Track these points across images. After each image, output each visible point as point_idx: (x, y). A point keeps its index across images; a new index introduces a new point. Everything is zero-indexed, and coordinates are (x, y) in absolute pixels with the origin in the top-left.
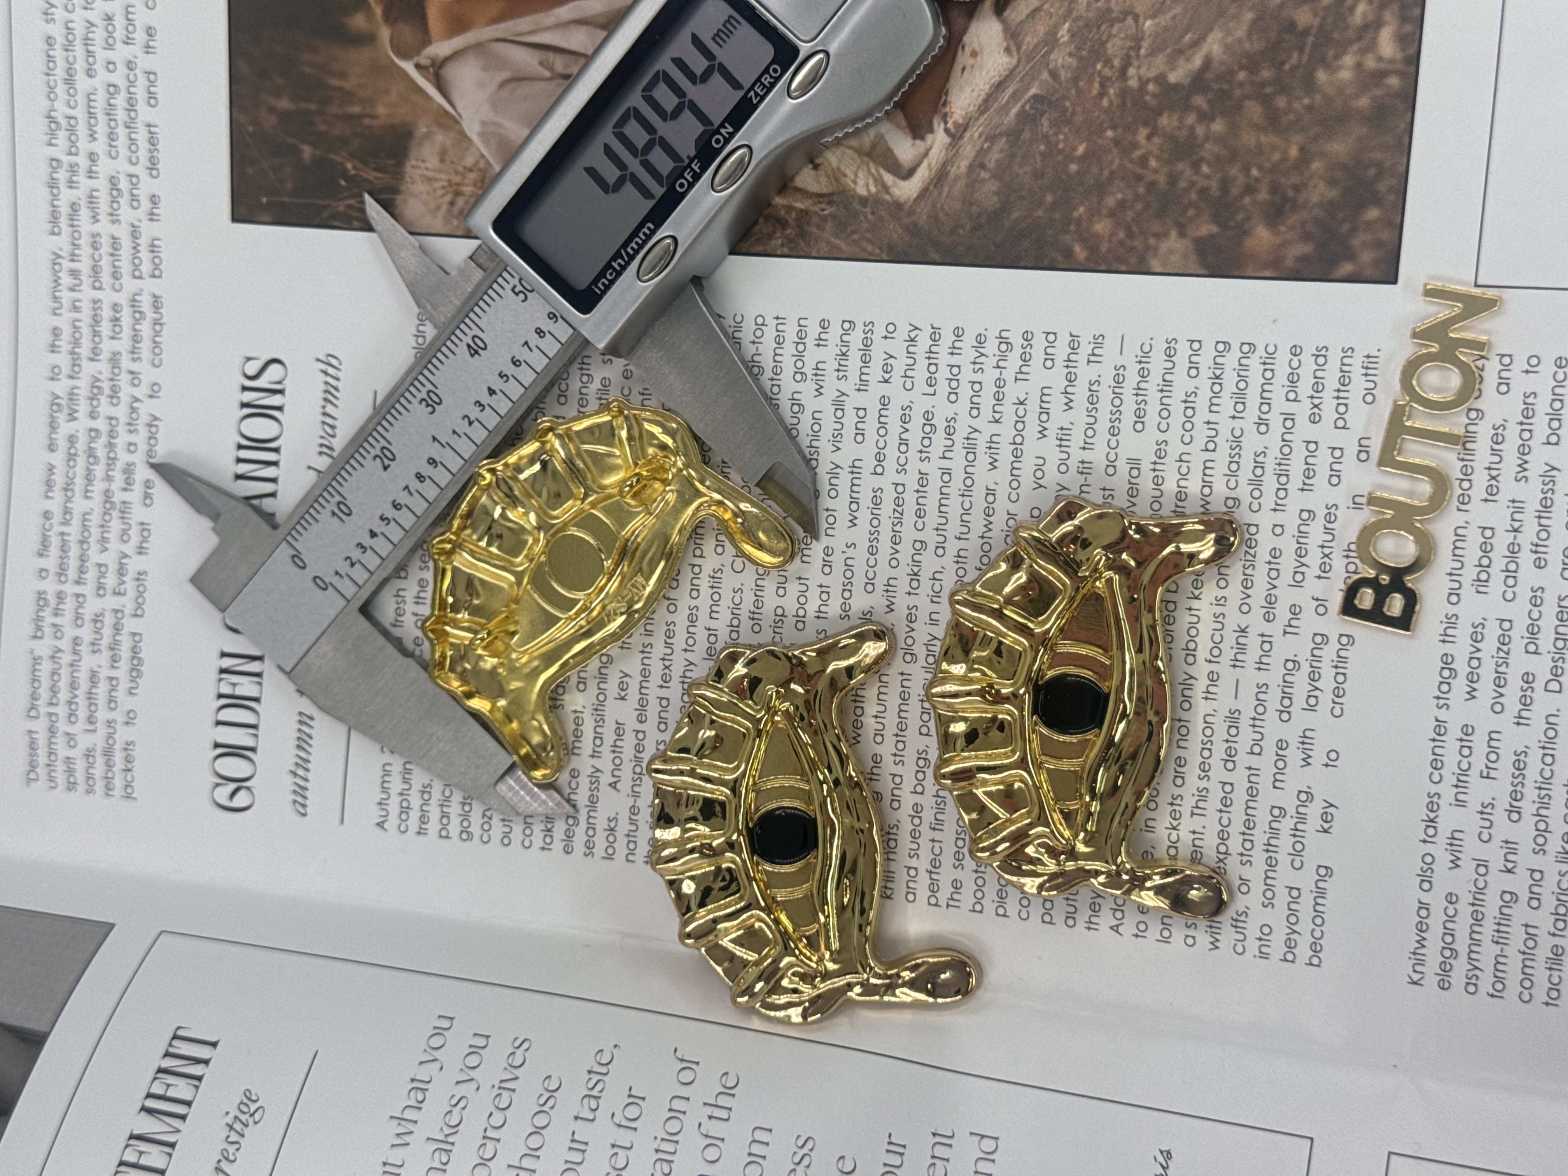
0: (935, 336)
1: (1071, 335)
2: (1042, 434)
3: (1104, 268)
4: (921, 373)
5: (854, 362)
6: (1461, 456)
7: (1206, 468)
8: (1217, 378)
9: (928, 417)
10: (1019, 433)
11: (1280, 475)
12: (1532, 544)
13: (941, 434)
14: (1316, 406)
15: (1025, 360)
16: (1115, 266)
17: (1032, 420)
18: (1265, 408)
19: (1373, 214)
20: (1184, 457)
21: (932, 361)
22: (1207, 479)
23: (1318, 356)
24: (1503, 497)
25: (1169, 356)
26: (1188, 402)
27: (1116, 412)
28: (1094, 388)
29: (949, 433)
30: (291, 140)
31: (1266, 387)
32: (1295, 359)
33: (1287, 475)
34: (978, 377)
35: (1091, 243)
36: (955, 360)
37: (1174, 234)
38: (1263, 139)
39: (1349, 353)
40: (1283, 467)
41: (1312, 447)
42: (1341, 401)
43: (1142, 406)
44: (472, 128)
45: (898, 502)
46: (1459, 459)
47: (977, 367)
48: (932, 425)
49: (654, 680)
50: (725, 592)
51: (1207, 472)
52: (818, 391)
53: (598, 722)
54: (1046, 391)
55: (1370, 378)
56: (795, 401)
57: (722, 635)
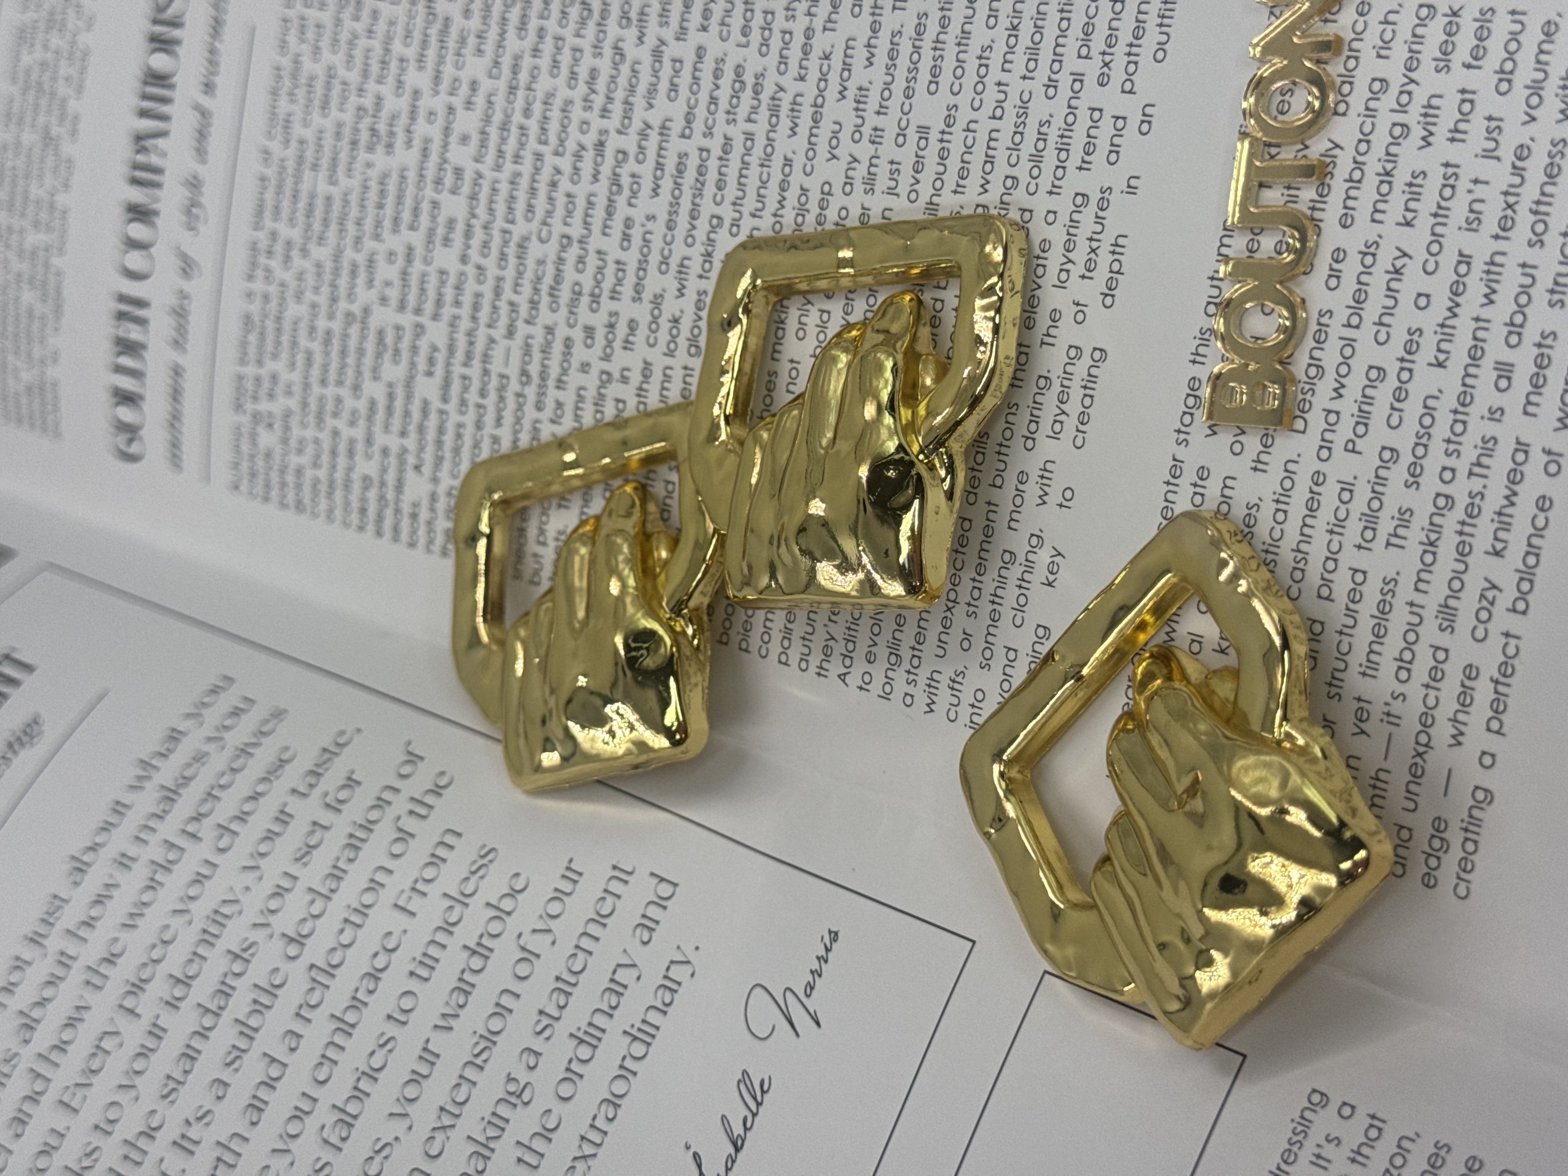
2: (842, 94)
4: (737, 20)
7: (991, 139)
8: (1014, 28)
9: (739, 70)
10: (822, 93)
11: (1061, 150)
13: (749, 91)
14: (1106, 65)
17: (834, 79)
18: (1056, 67)
20: (972, 126)
21: (748, 6)
22: (990, 152)
26: (983, 59)
27: (914, 68)
28: (896, 40)
29: (757, 92)
31: (1061, 41)
33: (1067, 150)
34: (789, 26)
40: (1064, 140)
41: (1096, 115)
42: (1132, 58)
43: (938, 62)
45: (701, 170)
47: (790, 13)
48: (742, 82)
49: (460, 355)
50: (530, 263)
51: (992, 144)
52: (640, 39)
53: (409, 397)
54: (851, 43)
55: (1164, 29)
56: (618, 50)
57: (524, 310)
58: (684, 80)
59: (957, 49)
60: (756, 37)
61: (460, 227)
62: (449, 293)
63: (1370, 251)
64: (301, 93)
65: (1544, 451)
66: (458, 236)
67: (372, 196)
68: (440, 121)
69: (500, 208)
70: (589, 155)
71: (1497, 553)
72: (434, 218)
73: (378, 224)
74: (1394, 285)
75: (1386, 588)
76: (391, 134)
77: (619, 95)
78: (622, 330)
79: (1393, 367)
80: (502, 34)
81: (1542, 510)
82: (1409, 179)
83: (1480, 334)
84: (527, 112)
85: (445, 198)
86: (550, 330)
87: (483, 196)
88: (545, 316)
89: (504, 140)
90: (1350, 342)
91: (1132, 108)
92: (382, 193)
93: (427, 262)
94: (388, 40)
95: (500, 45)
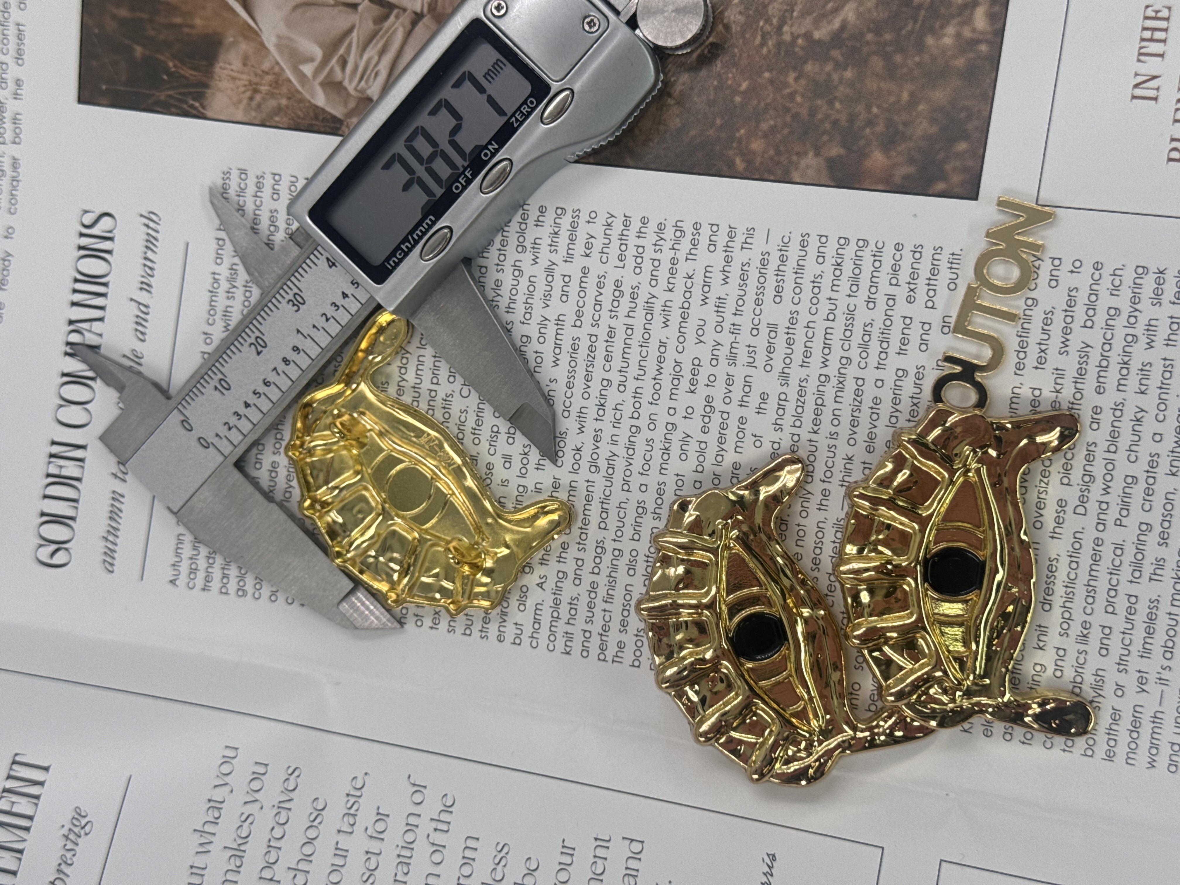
0: (626, 223)
1: (730, 227)
2: (704, 301)
3: (757, 177)
4: (614, 250)
5: (563, 240)
6: (1019, 334)
7: (827, 333)
8: (839, 265)
9: (618, 284)
10: (687, 300)
11: (883, 341)
12: (1069, 402)
13: (627, 297)
14: (912, 290)
15: (694, 245)
16: (766, 176)
17: (697, 291)
18: (873, 290)
19: (962, 146)
20: (811, 325)
21: (623, 242)
22: (827, 342)
23: (915, 252)
24: (1049, 366)
25: (803, 247)
26: (816, 283)
27: (762, 286)
28: (745, 268)
29: (633, 298)
30: (127, 42)
31: (875, 274)
32: (898, 253)
33: (888, 342)
34: (657, 256)
35: (748, 157)
36: (640, 242)
37: (811, 154)
38: (882, 85)
39: (939, 251)
40: (884, 336)
41: (908, 321)
42: (931, 287)
43: (781, 284)
44: (270, 40)
45: (592, 349)
46: (1017, 336)
47: (657, 248)
48: (621, 291)
50: (454, 412)
51: (828, 336)
52: (534, 260)
54: (709, 269)
55: (953, 271)
56: (517, 267)
58: (573, 289)
60: (630, 262)
63: (1118, 408)
69: (426, 374)
74: (1136, 428)
75: (1152, 605)
77: (520, 298)
79: (1142, 477)
82: (1141, 367)
87: (411, 366)
90: (1111, 461)
91: (934, 318)
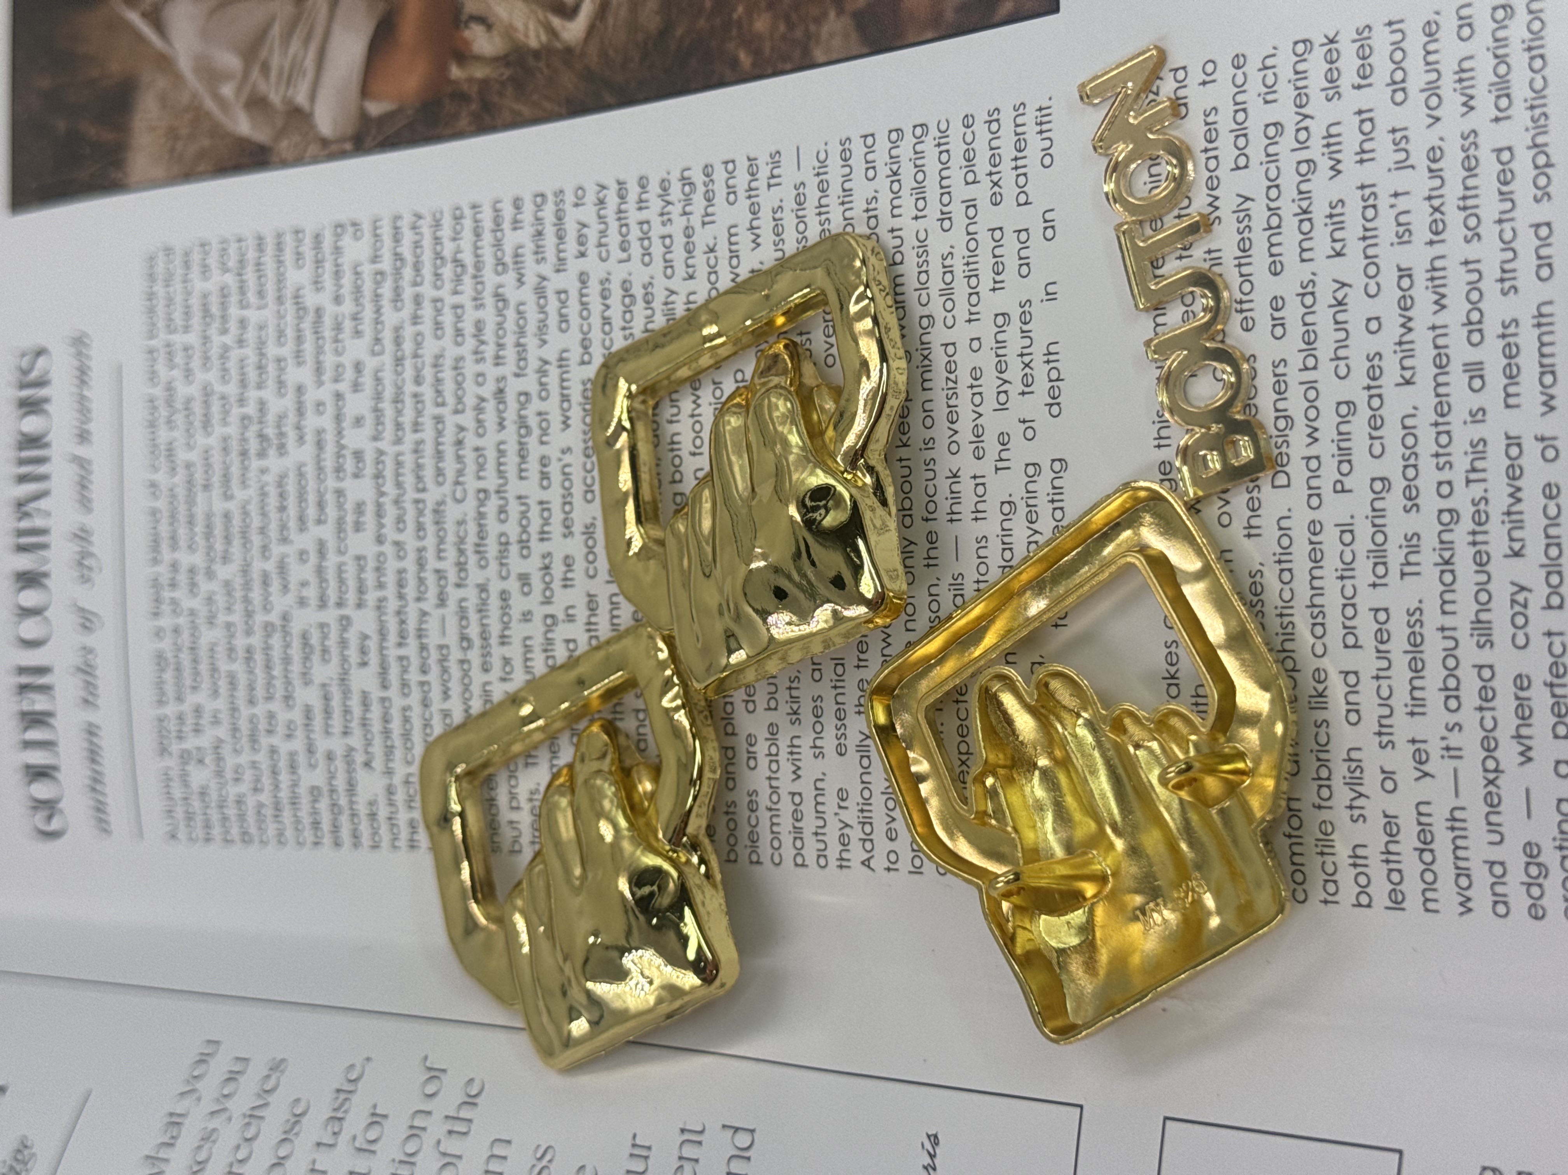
0: (622, 191)
1: (749, 159)
2: (735, 281)
3: (771, 71)
4: (614, 238)
5: (550, 240)
8: (895, 174)
9: (626, 286)
10: (714, 286)
11: (970, 277)
13: (640, 304)
14: (996, 184)
15: (709, 200)
16: (780, 66)
17: (722, 269)
18: (946, 199)
21: (622, 222)
23: (991, 122)
25: (845, 160)
26: (870, 211)
27: (803, 238)
28: (777, 216)
29: (648, 302)
31: (944, 174)
32: (969, 131)
33: (977, 276)
34: (667, 230)
39: (1021, 110)
40: (971, 267)
41: (998, 235)
42: (1020, 171)
43: (826, 226)
44: (187, 66)
47: (665, 217)
48: (631, 296)
49: (393, 638)
50: (450, 526)
52: (519, 280)
53: (346, 694)
54: (733, 231)
55: (1045, 135)
56: (499, 297)
57: (452, 576)
58: (573, 309)
59: (842, 208)
60: (636, 250)
61: (370, 509)
62: (370, 577)
63: (1307, 291)
64: (179, 419)
65: (1536, 439)
66: (369, 518)
67: (273, 501)
68: (330, 410)
69: (409, 480)
70: (490, 406)
71: (1517, 554)
72: (340, 507)
73: (283, 527)
74: (1340, 317)
75: (1413, 620)
76: (282, 435)
77: (510, 340)
78: (558, 570)
79: (1361, 398)
80: (378, 310)
81: (1551, 497)
82: (1328, 211)
83: (1440, 341)
84: (418, 380)
85: (348, 484)
86: (482, 588)
87: (389, 473)
88: (475, 576)
89: (399, 412)
90: (1311, 385)
91: (1032, 218)
92: (282, 496)
93: (341, 552)
94: (261, 345)
95: (377, 322)
